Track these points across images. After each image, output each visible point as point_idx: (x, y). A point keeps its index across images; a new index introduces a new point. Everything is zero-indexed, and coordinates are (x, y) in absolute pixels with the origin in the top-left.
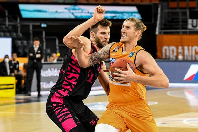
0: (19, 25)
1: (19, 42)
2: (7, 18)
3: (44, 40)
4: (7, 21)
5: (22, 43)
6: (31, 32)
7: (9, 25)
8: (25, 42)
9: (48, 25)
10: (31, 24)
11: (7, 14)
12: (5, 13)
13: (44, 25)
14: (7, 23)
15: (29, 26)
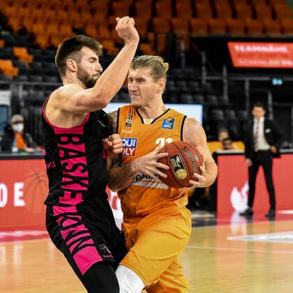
0: (225, 81)
1: (220, 113)
2: (204, 68)
3: (271, 109)
4: (204, 74)
5: (225, 115)
6: (247, 94)
7: (207, 81)
8: (232, 113)
9: (284, 83)
10: (247, 80)
11: (204, 59)
12: (200, 58)
13: (277, 82)
14: (204, 77)
15: (243, 82)
